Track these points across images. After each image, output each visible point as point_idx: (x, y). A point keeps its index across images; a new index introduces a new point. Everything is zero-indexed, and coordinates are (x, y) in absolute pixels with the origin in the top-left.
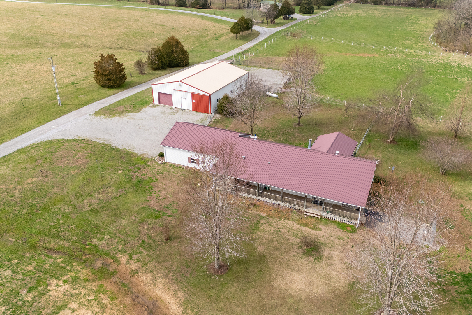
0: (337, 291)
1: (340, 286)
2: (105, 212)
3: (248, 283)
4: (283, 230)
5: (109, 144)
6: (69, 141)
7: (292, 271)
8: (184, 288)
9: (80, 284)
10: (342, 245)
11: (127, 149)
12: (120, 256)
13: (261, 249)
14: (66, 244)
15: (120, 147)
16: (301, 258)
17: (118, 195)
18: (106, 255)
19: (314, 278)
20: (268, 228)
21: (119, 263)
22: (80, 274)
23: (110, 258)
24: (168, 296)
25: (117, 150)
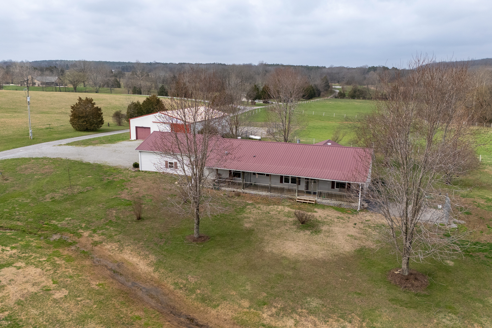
0: (342, 255)
1: (345, 251)
2: (68, 202)
3: (234, 249)
4: (273, 212)
5: (79, 161)
6: (37, 159)
7: (286, 240)
8: (156, 253)
9: (31, 250)
10: (343, 223)
11: (99, 163)
12: (82, 231)
13: (247, 225)
14: (19, 223)
15: (91, 162)
16: (295, 231)
17: (85, 191)
18: (65, 231)
19: (312, 246)
20: (255, 211)
21: (80, 236)
22: (32, 243)
23: (69, 233)
24: (137, 259)
25: (88, 164)
